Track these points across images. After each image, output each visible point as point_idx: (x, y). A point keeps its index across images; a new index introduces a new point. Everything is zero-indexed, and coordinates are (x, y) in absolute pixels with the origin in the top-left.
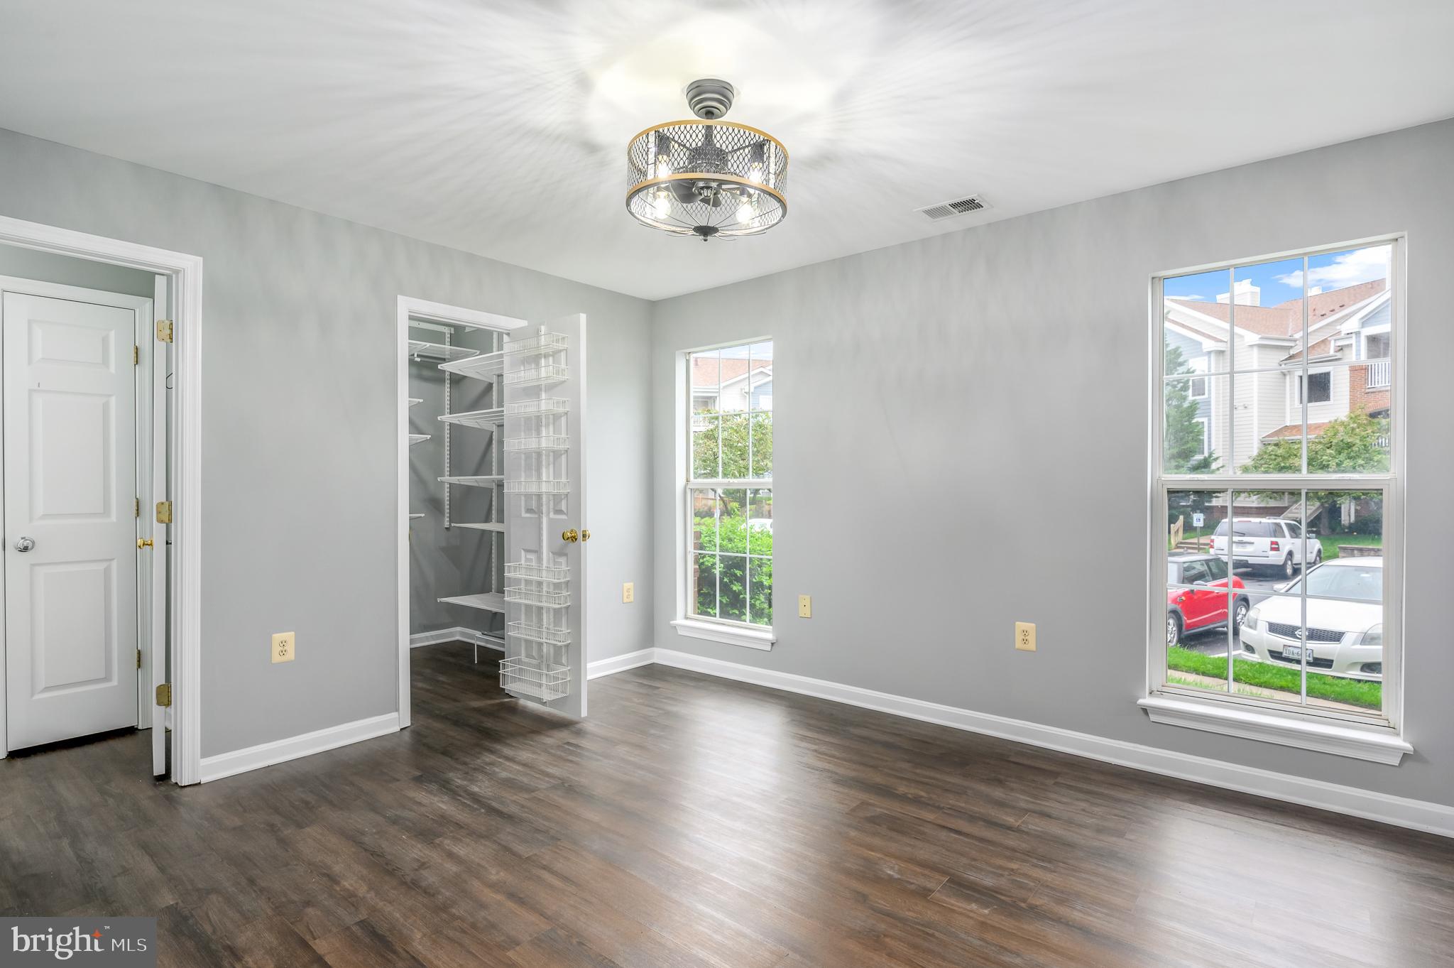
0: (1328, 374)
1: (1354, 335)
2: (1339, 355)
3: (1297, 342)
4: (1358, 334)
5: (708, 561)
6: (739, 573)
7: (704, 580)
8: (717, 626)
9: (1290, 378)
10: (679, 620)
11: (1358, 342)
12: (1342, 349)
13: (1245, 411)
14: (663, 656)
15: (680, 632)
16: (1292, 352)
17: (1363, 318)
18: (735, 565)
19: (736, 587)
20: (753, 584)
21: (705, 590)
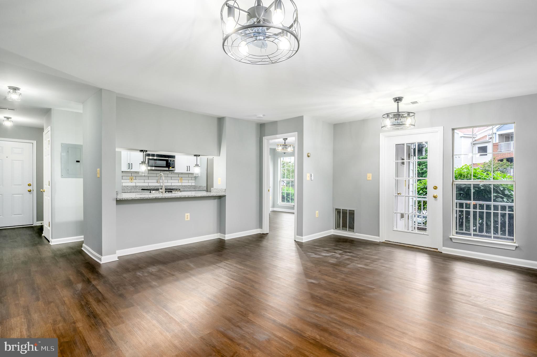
0: (486, 147)
1: (494, 134)
2: (490, 140)
3: (477, 136)
4: (495, 133)
5: (284, 194)
6: (289, 197)
7: (283, 198)
8: (285, 204)
9: (475, 148)
10: (279, 203)
11: (496, 136)
12: (491, 138)
13: (459, 158)
14: (275, 209)
15: (279, 205)
16: (476, 139)
17: (497, 128)
18: (288, 194)
19: (289, 199)
20: (291, 199)
21: (283, 200)
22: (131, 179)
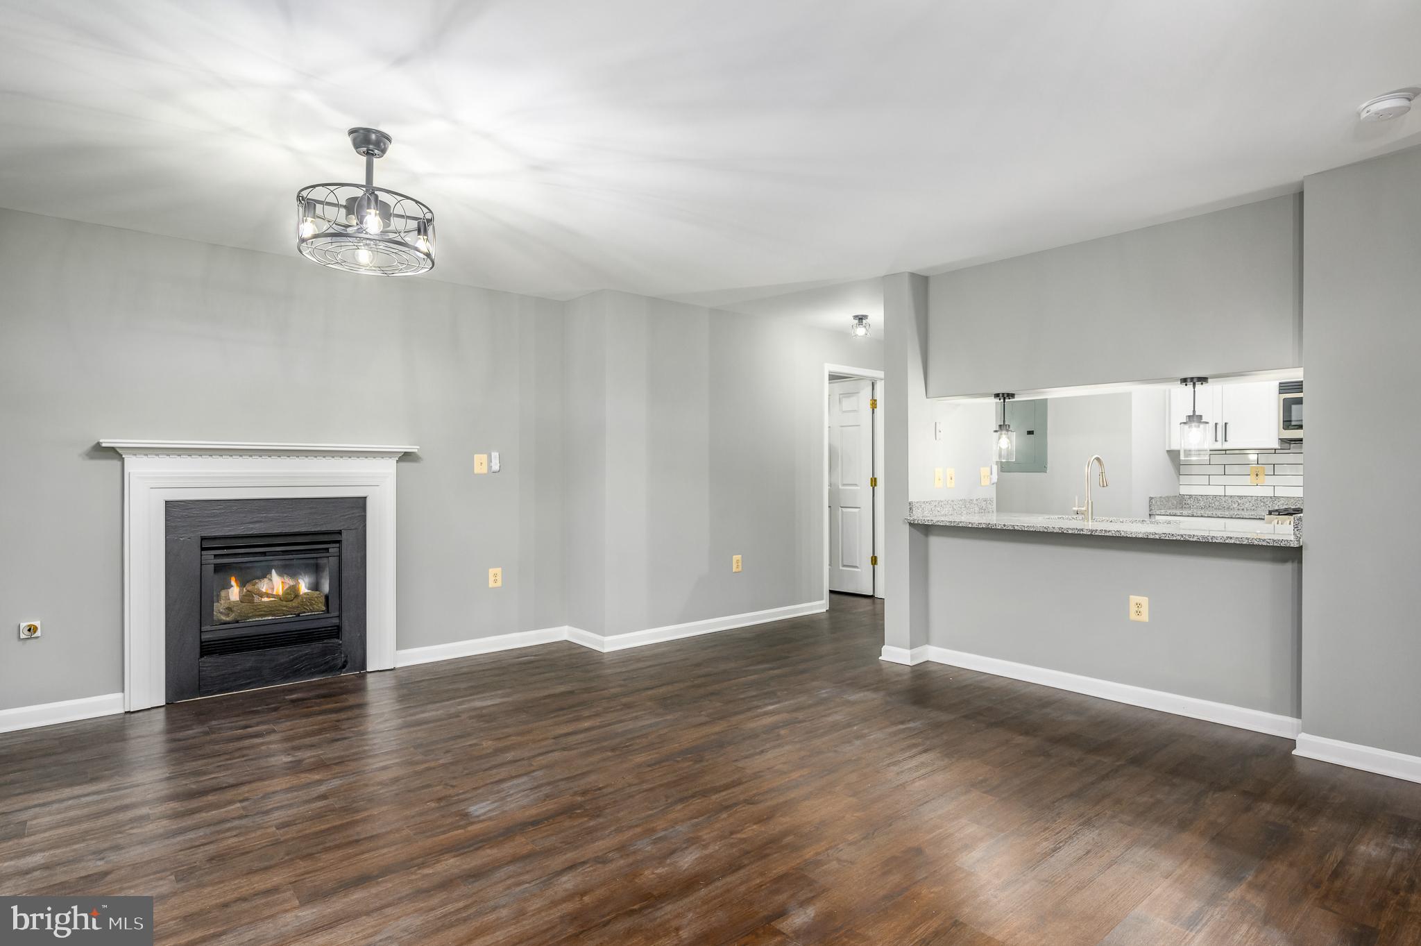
22: (1257, 475)
